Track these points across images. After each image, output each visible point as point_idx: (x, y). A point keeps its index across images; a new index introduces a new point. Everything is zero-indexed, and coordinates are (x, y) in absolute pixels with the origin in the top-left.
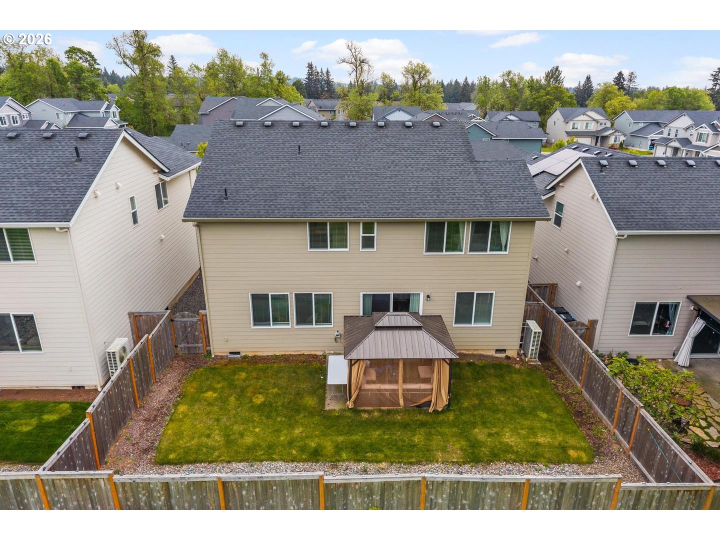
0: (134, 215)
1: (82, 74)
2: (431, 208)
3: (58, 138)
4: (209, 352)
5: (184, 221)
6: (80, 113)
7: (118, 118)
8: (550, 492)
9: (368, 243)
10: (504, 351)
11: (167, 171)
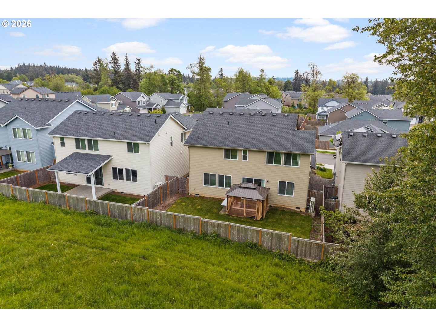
0: (171, 143)
1: (174, 81)
2: (268, 147)
3: (151, 116)
4: (189, 193)
5: (184, 145)
6: (171, 100)
7: (187, 103)
8: (268, 236)
9: (245, 158)
10: (299, 208)
11: (186, 128)
